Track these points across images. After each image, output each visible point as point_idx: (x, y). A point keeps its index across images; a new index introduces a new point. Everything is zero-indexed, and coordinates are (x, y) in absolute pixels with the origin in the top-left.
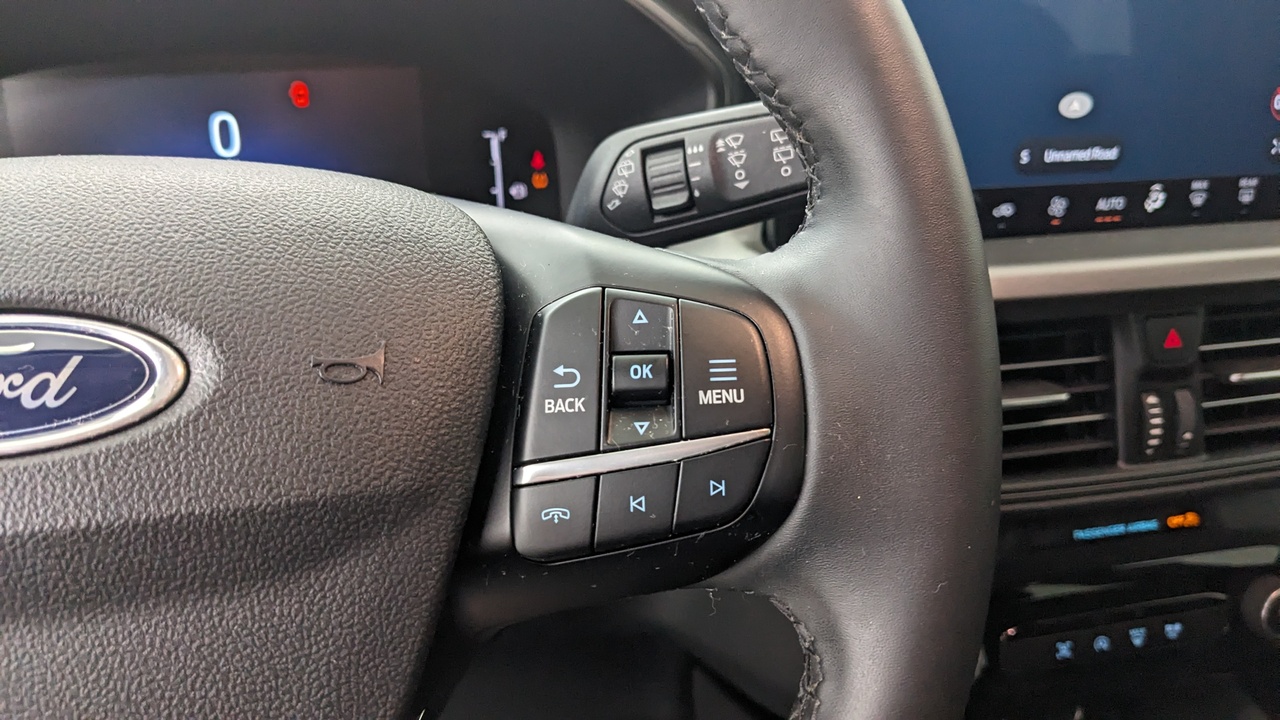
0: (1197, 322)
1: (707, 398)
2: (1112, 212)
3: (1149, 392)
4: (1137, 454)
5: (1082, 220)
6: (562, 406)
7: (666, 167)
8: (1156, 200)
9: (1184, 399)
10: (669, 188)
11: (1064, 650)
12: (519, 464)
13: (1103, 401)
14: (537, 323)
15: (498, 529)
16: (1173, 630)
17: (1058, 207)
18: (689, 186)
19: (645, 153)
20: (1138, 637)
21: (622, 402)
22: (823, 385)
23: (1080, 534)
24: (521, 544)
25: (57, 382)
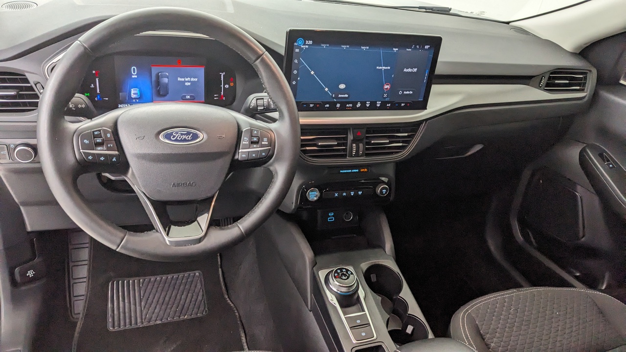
0: (364, 131)
1: (263, 143)
2: (350, 107)
3: (354, 143)
4: (351, 156)
5: (343, 108)
6: (245, 143)
7: (260, 102)
8: (359, 105)
9: (361, 145)
10: (261, 106)
11: (336, 195)
12: (239, 149)
13: (345, 144)
14: (242, 132)
15: (236, 157)
16: (360, 193)
17: (338, 105)
18: (264, 106)
19: (257, 99)
20: (352, 194)
21: (253, 143)
22: (278, 142)
23: (341, 171)
24: (239, 159)
25: (190, 137)
